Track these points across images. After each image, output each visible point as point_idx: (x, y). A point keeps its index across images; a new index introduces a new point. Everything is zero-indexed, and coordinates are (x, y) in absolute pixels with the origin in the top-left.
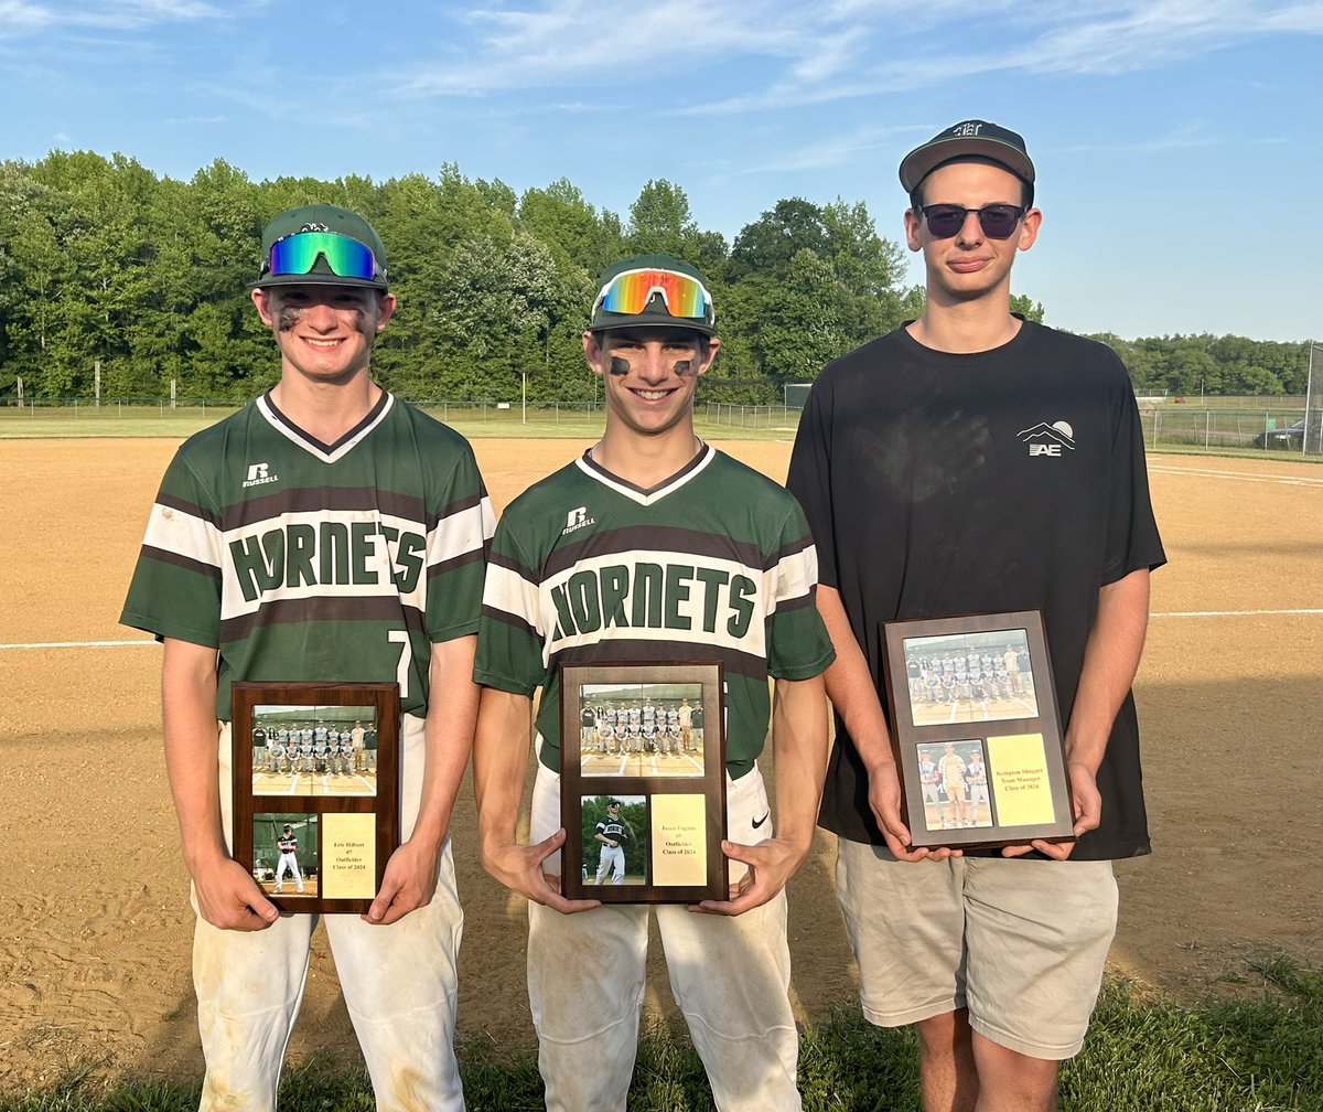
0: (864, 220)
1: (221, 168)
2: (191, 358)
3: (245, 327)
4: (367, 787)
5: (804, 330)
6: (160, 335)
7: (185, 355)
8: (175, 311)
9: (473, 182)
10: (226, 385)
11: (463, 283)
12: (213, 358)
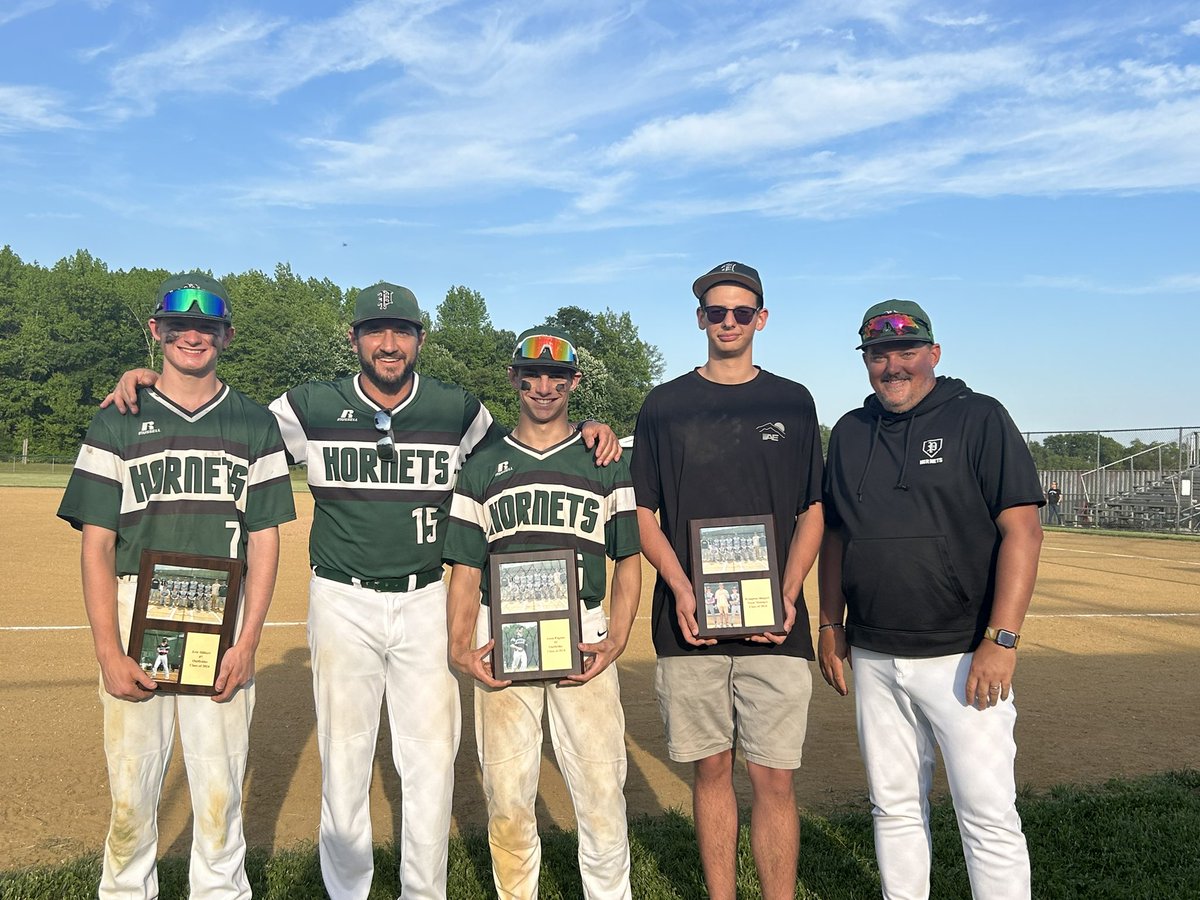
0: (628, 326)
1: (83, 259)
2: (43, 421)
3: (94, 395)
4: (217, 619)
5: (581, 413)
6: (14, 400)
7: (37, 418)
8: (31, 379)
9: (305, 280)
10: (73, 444)
11: (293, 366)
12: (64, 421)
